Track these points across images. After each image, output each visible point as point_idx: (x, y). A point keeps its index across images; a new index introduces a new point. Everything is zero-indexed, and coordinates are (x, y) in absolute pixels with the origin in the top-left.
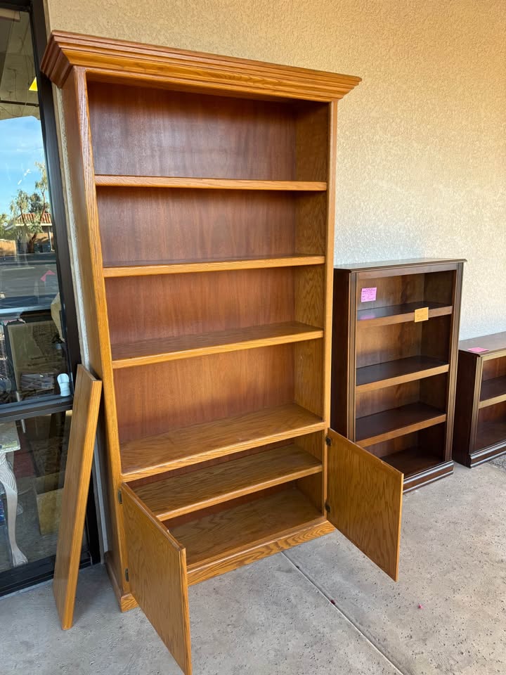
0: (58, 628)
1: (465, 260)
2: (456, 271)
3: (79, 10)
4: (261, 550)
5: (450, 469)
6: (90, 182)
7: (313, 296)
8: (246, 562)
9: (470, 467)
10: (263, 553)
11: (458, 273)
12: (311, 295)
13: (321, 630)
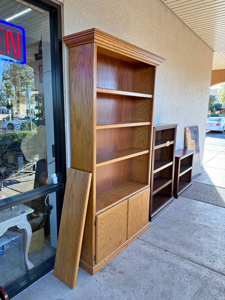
0: (70, 289)
1: (178, 124)
2: (175, 128)
3: (74, 16)
4: (132, 239)
5: (172, 200)
6: (95, 90)
7: (142, 137)
8: (128, 245)
9: (177, 198)
10: (132, 240)
11: (176, 129)
12: (141, 136)
13: (169, 261)
